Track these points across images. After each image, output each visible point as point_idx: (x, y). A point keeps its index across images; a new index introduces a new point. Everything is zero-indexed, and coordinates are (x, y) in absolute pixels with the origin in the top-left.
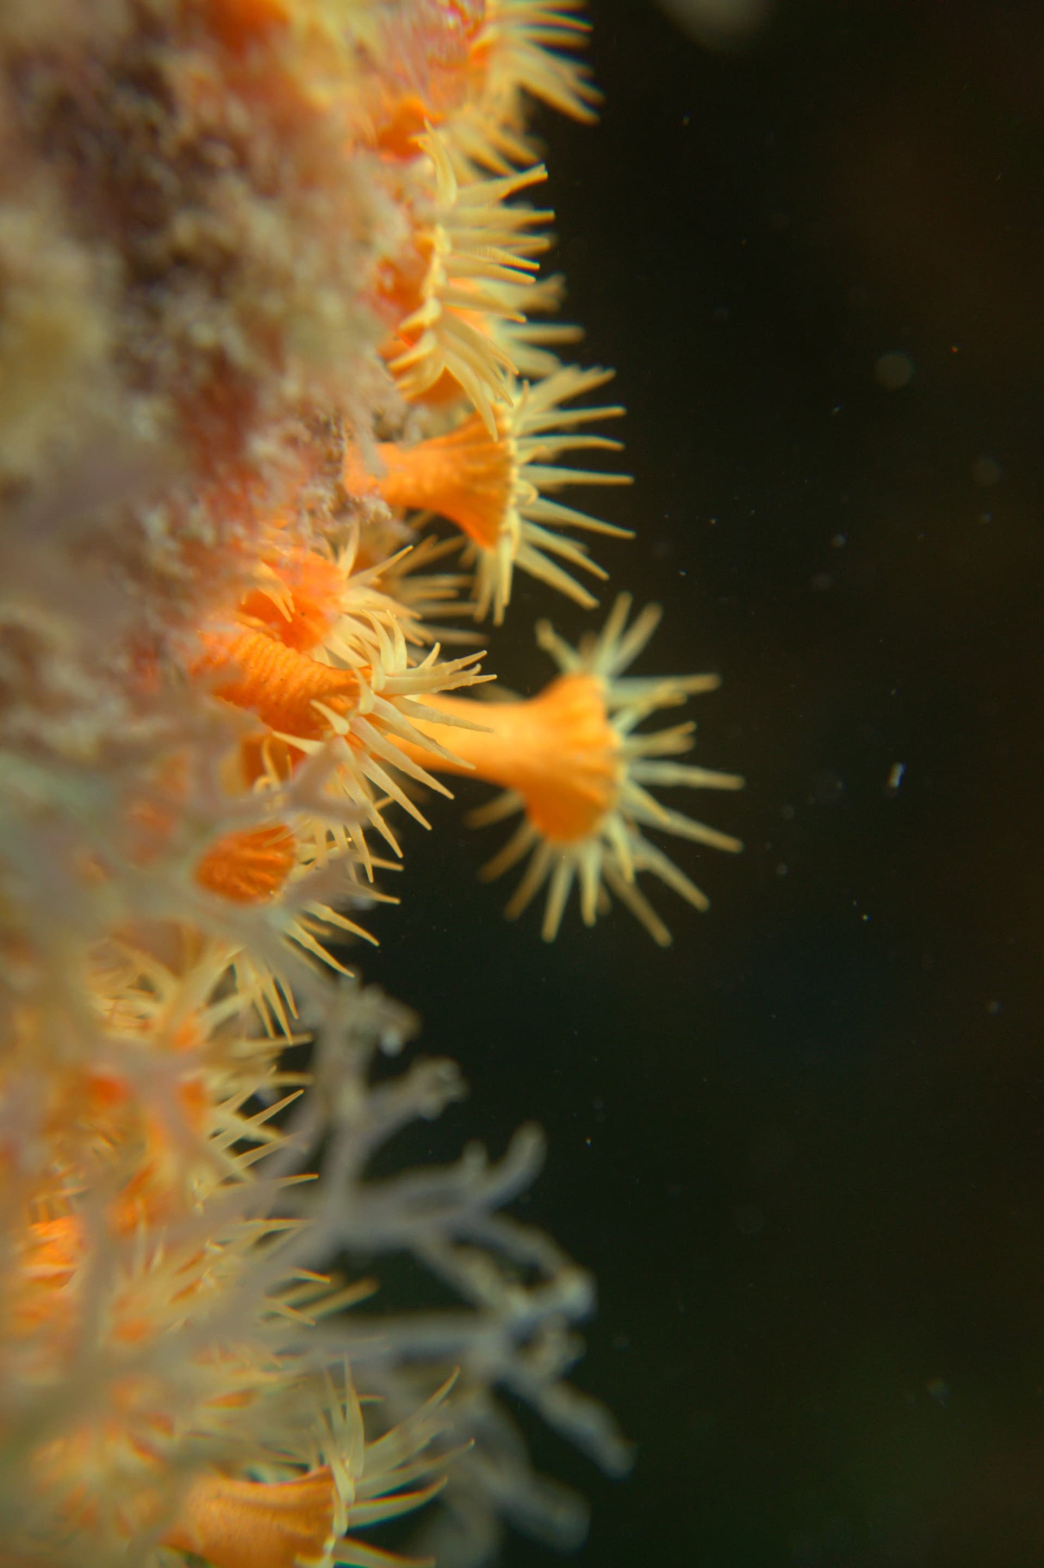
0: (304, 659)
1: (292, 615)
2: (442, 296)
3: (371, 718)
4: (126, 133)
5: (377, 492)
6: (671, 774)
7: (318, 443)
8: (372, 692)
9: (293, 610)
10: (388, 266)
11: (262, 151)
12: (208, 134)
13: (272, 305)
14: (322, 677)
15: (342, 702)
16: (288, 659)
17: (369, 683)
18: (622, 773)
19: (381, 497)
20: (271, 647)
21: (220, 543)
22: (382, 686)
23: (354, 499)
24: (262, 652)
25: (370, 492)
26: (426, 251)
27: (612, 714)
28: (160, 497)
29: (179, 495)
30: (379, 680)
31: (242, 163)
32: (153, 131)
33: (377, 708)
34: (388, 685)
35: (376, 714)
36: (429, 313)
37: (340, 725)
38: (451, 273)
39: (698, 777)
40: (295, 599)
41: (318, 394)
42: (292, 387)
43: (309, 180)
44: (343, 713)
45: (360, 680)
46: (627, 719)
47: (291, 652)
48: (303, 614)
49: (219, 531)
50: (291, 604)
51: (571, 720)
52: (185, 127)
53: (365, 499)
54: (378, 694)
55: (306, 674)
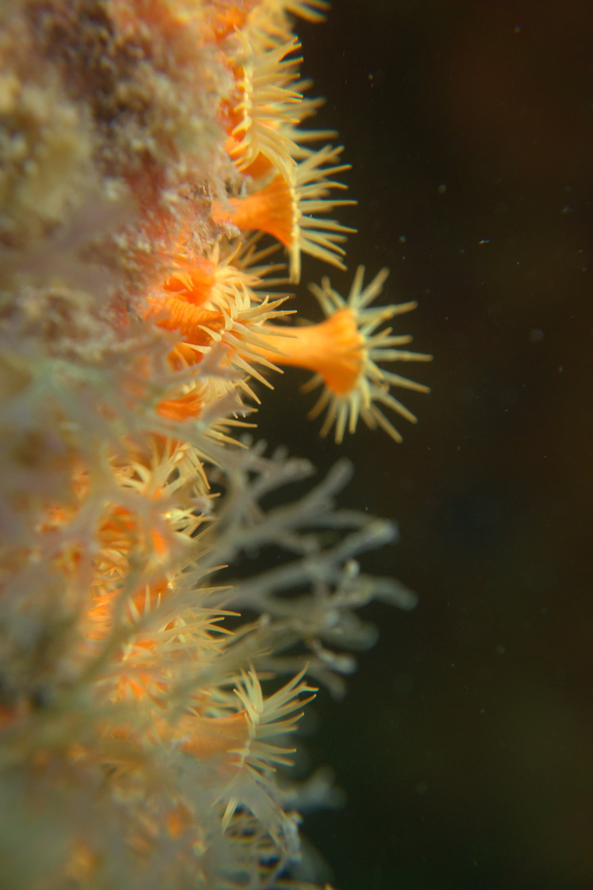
0: (198, 308)
1: (193, 288)
2: (252, 114)
3: (232, 332)
4: (90, 44)
5: (231, 221)
6: (392, 355)
7: (198, 199)
8: (232, 319)
9: (193, 285)
10: (225, 103)
11: (157, 49)
12: (130, 42)
13: (170, 126)
14: (208, 316)
15: (216, 326)
16: (190, 309)
17: (230, 316)
18: (365, 355)
19: (234, 224)
20: (182, 304)
21: (153, 252)
22: (236, 317)
23: (219, 225)
24: (177, 307)
25: (227, 221)
26: (241, 91)
27: (360, 327)
28: (122, 230)
29: (132, 228)
30: (235, 314)
31: (149, 55)
32: (103, 43)
33: (234, 327)
34: (240, 316)
35: (234, 330)
36: (246, 124)
37: (216, 337)
38: (254, 101)
39: (407, 356)
40: (193, 280)
41: (196, 170)
42: (183, 168)
43: (182, 62)
44: (217, 331)
45: (225, 315)
46: (368, 329)
47: (192, 305)
48: (197, 287)
49: (152, 245)
50: (191, 282)
51: (339, 331)
52: (119, 39)
53: (224, 224)
54: (235, 320)
55: (199, 316)
